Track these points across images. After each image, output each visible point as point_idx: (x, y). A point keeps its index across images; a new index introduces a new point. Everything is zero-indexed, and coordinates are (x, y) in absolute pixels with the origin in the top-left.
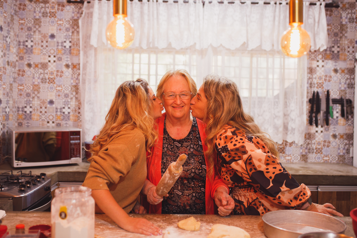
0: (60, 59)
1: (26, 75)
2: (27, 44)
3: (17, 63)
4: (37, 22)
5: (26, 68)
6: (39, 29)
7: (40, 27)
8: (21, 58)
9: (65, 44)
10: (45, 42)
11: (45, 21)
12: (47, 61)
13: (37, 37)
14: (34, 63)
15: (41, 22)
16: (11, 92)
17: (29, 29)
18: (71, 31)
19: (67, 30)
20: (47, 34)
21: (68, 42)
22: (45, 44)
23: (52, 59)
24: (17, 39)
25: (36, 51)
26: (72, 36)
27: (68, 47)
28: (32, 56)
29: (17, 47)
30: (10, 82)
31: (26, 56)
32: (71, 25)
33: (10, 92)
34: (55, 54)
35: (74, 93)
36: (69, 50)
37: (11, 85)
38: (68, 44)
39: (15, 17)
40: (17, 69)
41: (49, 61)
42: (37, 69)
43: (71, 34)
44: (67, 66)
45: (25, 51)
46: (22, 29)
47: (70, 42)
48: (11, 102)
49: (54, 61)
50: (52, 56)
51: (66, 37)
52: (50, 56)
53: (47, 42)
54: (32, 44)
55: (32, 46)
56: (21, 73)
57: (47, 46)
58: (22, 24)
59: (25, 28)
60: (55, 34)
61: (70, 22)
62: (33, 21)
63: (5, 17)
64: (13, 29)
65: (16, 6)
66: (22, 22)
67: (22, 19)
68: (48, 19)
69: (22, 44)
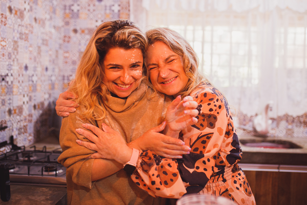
1: (71, 42)
2: (73, 8)
3: (62, 29)
5: (72, 34)
8: (67, 23)
9: (113, 8)
10: (92, 5)
14: (81, 29)
21: (116, 6)
22: (92, 8)
25: (82, 16)
27: (116, 11)
28: (79, 21)
29: (63, 11)
30: (56, 48)
33: (56, 59)
34: (103, 19)
36: (117, 14)
37: (57, 51)
38: (116, 8)
40: (63, 34)
42: (83, 35)
45: (71, 16)
48: (57, 70)
50: (99, 21)
52: (97, 21)
53: (94, 5)
54: (78, 8)
55: (78, 11)
56: (67, 39)
57: (94, 10)
69: (68, 8)
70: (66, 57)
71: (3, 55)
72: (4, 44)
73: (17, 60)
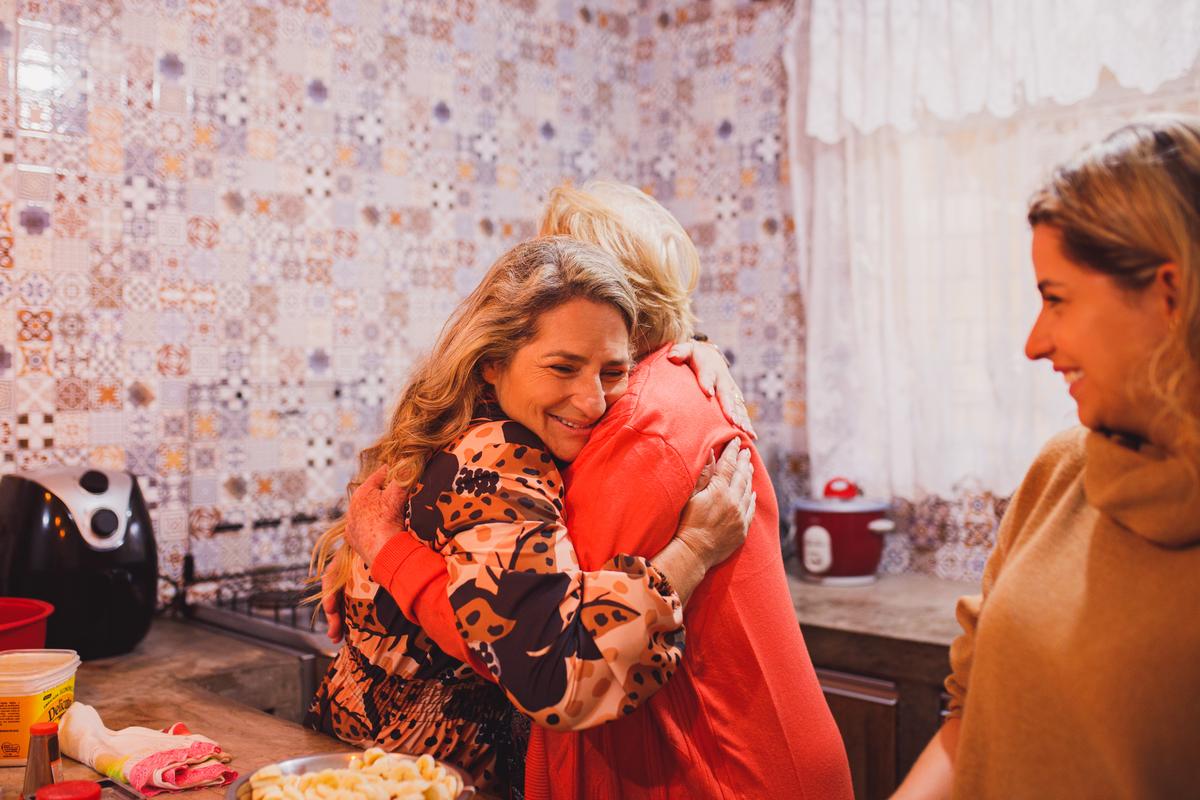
0: (748, 204)
2: (659, 167)
4: (684, 89)
6: (691, 112)
7: (690, 102)
9: (762, 150)
10: (705, 151)
11: (705, 79)
12: (711, 217)
13: (685, 138)
15: (691, 88)
17: (665, 117)
18: (777, 98)
19: (766, 97)
20: (713, 124)
21: (769, 140)
23: (728, 206)
24: (635, 157)
25: (683, 187)
26: (779, 115)
27: (769, 158)
32: (774, 79)
34: (734, 190)
35: (793, 322)
36: (772, 168)
38: (768, 149)
39: (621, 89)
41: (720, 217)
43: (775, 109)
44: (771, 226)
46: (646, 121)
47: (777, 138)
49: (734, 215)
50: (727, 198)
51: (765, 124)
52: (719, 199)
53: (711, 150)
54: (673, 165)
55: (673, 173)
57: (711, 166)
58: (645, 106)
59: (653, 115)
60: (733, 120)
61: (771, 69)
62: (671, 90)
63: (566, 94)
64: (611, 126)
65: (623, 50)
66: (646, 98)
67: (645, 90)
68: (711, 72)
69: (647, 169)
71: (204, 329)
72: (207, 297)
73: (272, 339)
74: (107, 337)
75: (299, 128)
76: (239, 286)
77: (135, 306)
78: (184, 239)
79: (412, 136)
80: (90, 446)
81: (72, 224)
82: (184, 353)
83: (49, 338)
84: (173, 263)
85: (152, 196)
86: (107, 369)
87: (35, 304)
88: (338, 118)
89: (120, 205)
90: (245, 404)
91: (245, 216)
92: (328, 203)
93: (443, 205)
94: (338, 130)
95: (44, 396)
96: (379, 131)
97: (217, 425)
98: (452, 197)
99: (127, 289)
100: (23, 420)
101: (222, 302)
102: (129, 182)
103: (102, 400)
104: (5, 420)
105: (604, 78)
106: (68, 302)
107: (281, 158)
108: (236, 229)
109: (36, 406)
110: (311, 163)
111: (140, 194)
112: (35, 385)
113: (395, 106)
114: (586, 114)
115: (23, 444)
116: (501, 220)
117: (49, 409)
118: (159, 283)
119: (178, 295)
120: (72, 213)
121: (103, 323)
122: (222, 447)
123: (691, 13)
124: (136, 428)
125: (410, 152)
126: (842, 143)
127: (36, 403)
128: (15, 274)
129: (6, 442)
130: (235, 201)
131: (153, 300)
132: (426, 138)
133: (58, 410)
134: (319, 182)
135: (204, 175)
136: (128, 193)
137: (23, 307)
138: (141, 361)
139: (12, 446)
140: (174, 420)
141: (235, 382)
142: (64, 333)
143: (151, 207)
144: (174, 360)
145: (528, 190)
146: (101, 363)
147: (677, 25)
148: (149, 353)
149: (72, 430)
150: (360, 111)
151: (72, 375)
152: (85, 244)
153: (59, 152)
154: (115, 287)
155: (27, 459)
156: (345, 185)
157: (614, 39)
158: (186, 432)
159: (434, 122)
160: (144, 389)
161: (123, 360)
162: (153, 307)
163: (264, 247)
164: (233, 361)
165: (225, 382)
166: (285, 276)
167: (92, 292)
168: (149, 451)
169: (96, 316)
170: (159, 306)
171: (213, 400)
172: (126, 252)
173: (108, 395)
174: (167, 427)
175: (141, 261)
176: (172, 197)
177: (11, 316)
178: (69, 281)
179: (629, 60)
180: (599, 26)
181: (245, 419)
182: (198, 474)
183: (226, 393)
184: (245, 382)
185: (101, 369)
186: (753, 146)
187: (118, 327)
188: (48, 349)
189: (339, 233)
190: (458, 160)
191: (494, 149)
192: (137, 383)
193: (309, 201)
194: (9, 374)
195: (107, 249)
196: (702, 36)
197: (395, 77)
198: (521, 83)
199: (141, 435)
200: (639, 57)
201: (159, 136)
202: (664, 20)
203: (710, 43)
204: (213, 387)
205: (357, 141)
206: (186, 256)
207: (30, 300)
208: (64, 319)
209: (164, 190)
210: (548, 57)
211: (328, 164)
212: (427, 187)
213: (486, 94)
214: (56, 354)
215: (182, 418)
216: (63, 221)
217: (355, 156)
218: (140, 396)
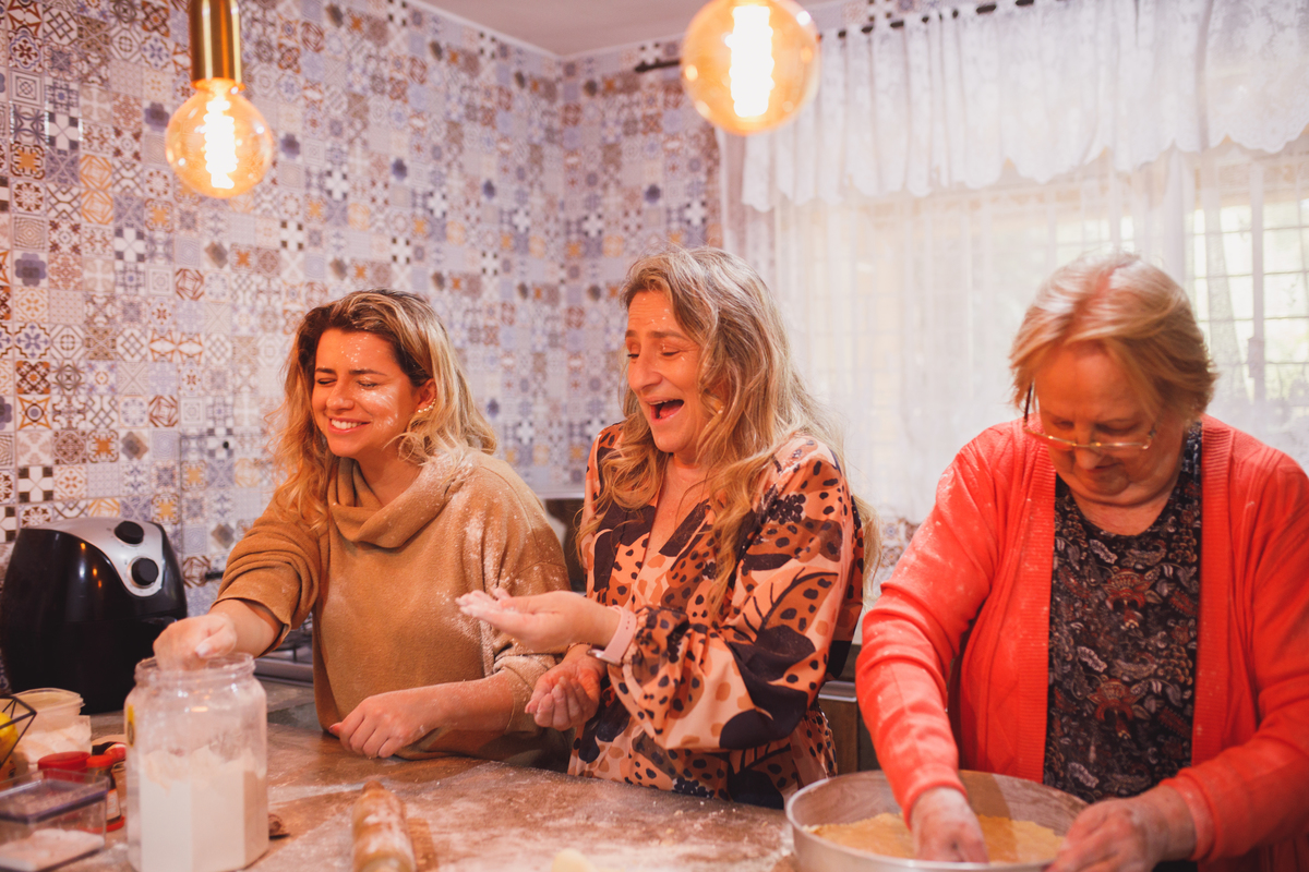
1: (587, 325)
2: (586, 226)
3: (563, 290)
4: (612, 154)
5: (587, 302)
6: (618, 176)
7: (618, 167)
8: (575, 273)
9: (689, 214)
10: (633, 214)
11: (632, 145)
13: (613, 200)
14: (608, 284)
15: (619, 153)
16: (540, 377)
17: (592, 180)
18: (704, 169)
19: (694, 166)
20: (640, 188)
21: (696, 205)
24: (562, 216)
25: (611, 246)
26: (707, 183)
27: (697, 221)
28: (602, 261)
29: (561, 241)
30: (534, 346)
31: (585, 265)
32: (703, 149)
33: (535, 379)
36: (699, 231)
37: (539, 356)
38: (696, 214)
39: (551, 151)
40: (563, 305)
43: (703, 178)
45: (582, 249)
46: (573, 182)
47: (705, 204)
48: (541, 409)
51: (692, 190)
54: (600, 224)
55: (600, 232)
56: (574, 318)
57: (639, 227)
58: (572, 168)
59: (581, 177)
60: (661, 185)
61: (699, 140)
62: (599, 153)
63: (504, 154)
64: (542, 186)
65: (552, 114)
66: (572, 160)
67: (572, 153)
68: (639, 140)
69: (574, 228)
70: (574, 371)
71: (192, 380)
72: (194, 349)
73: (253, 389)
74: (102, 389)
75: (274, 182)
76: (222, 338)
77: (127, 357)
78: (171, 292)
79: (374, 192)
80: (87, 498)
81: (67, 275)
82: (174, 404)
83: (47, 391)
84: (162, 314)
85: (140, 247)
86: (102, 421)
87: (33, 355)
88: (308, 173)
89: (113, 257)
90: (230, 453)
91: (227, 268)
92: (301, 256)
93: (401, 260)
94: (309, 185)
95: (42, 448)
96: (345, 186)
97: (205, 475)
98: (408, 251)
99: (120, 340)
100: (24, 473)
101: (208, 354)
102: (119, 233)
103: (98, 453)
104: (6, 473)
105: (536, 140)
106: (64, 353)
107: (258, 212)
108: (220, 280)
109: (35, 459)
110: (286, 217)
111: (130, 245)
112: (34, 438)
113: (358, 162)
114: (521, 174)
115: (24, 497)
116: (450, 273)
117: (48, 461)
118: (150, 334)
119: (166, 347)
120: (66, 264)
121: (97, 375)
122: (210, 497)
123: (618, 84)
124: (131, 479)
125: (373, 208)
126: (771, 212)
127: (35, 456)
128: (12, 326)
129: (7, 496)
130: (217, 254)
131: (143, 351)
132: (386, 194)
133: (57, 462)
134: (293, 236)
135: (189, 228)
136: (119, 244)
137: (23, 358)
138: (134, 412)
139: (13, 500)
140: (166, 470)
141: (220, 431)
142: (61, 385)
143: (141, 258)
144: (165, 411)
145: (473, 245)
146: (97, 415)
147: (604, 95)
148: (141, 404)
149: (71, 482)
150: (329, 166)
151: (70, 427)
152: (79, 294)
153: (53, 201)
154: (109, 338)
155: (27, 513)
156: (316, 239)
157: (544, 103)
158: (178, 483)
159: (393, 179)
160: (138, 441)
161: (117, 412)
162: (144, 358)
163: (245, 298)
164: (219, 411)
165: (211, 432)
166: (264, 328)
167: (87, 343)
168: (143, 502)
169: (92, 368)
170: (150, 358)
171: (201, 450)
172: (118, 304)
173: (104, 446)
174: (159, 478)
175: (132, 312)
176: (160, 249)
177: (10, 368)
178: (64, 333)
179: (557, 124)
180: (531, 92)
181: (230, 468)
182: (189, 523)
183: (213, 443)
184: (229, 432)
185: (97, 421)
186: (681, 210)
187: (112, 378)
188: (47, 400)
189: (311, 285)
190: (413, 215)
191: (444, 206)
192: (130, 434)
193: (284, 253)
194: (9, 427)
195: (100, 301)
196: (630, 105)
197: (358, 134)
198: (466, 143)
199: (135, 486)
200: (565, 121)
201: (146, 187)
202: (591, 88)
203: (638, 113)
204: (201, 437)
205: (325, 196)
206: (174, 307)
207: (28, 352)
208: (60, 370)
209: (152, 241)
210: (489, 119)
211: (299, 219)
212: (388, 242)
213: (437, 153)
214: (54, 405)
215: (173, 468)
216: (58, 272)
217: (324, 211)
218: (134, 447)
